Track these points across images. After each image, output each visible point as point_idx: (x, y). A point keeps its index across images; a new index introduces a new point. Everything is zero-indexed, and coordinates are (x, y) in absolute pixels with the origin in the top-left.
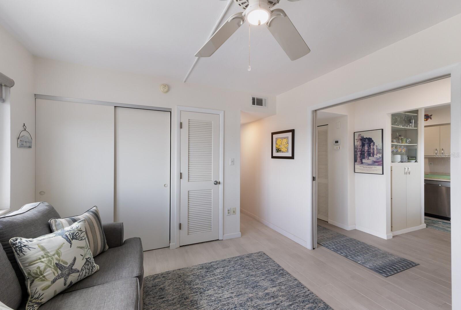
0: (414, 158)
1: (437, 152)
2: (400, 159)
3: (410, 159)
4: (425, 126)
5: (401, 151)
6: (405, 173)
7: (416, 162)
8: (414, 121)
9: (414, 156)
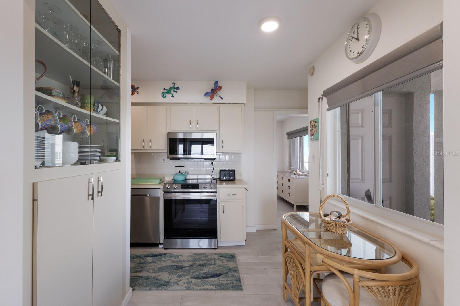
0: (114, 153)
1: (145, 144)
2: (78, 155)
3: (106, 154)
4: (133, 104)
5: (83, 133)
6: (89, 195)
7: (117, 160)
8: (114, 64)
9: (115, 148)
